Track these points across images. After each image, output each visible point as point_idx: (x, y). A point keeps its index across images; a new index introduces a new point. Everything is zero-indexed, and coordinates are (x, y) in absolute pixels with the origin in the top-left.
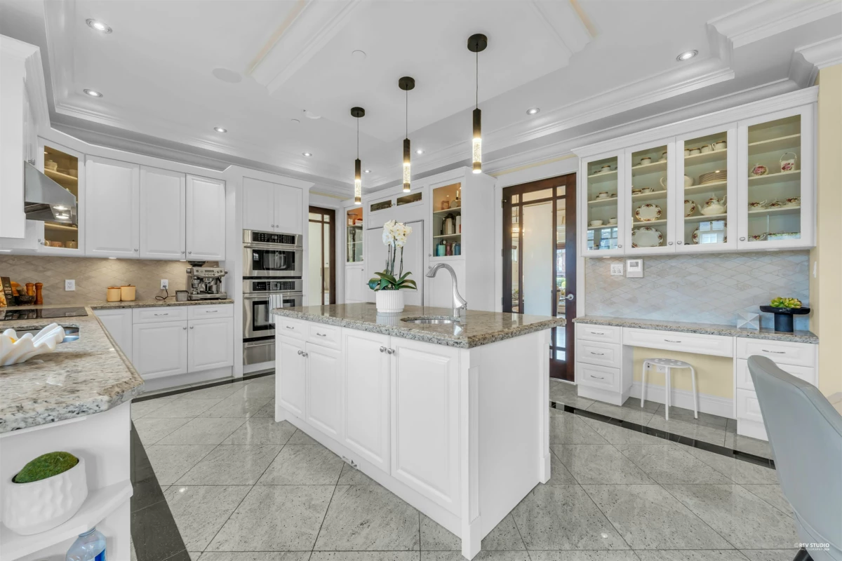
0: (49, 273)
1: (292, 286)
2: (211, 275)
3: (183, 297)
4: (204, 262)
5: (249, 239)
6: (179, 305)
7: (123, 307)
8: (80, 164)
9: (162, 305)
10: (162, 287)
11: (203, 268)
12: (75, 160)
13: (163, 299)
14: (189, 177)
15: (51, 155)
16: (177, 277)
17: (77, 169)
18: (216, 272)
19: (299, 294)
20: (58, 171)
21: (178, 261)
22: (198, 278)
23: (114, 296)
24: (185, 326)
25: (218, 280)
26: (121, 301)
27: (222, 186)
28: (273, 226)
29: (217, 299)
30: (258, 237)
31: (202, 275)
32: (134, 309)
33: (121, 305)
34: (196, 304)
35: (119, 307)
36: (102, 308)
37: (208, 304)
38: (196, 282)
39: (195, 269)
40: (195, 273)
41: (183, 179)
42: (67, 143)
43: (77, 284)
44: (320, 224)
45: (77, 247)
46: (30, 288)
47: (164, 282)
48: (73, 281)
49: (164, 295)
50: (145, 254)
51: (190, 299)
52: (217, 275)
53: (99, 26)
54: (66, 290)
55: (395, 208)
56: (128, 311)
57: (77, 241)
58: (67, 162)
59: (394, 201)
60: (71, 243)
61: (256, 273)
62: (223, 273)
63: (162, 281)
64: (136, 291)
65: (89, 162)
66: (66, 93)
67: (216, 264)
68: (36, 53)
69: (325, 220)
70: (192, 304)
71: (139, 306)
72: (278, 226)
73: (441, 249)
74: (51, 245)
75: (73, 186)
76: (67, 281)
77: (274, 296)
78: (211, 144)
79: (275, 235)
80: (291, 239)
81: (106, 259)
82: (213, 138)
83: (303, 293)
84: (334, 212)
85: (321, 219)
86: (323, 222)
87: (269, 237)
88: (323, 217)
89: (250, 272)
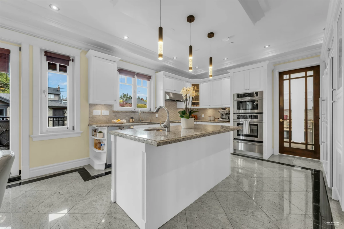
1: (256, 117)
4: (226, 108)
5: (236, 97)
8: (200, 86)
12: (199, 84)
19: (261, 121)
28: (246, 90)
29: (225, 121)
30: (239, 96)
37: (222, 123)
42: (195, 81)
45: (199, 106)
50: (212, 107)
58: (197, 86)
61: (238, 111)
69: (308, 75)
72: (248, 89)
74: (194, 106)
75: (198, 91)
79: (246, 94)
83: (264, 121)
84: (318, 67)
85: (304, 75)
86: (306, 77)
87: (244, 95)
88: (306, 74)
89: (236, 111)
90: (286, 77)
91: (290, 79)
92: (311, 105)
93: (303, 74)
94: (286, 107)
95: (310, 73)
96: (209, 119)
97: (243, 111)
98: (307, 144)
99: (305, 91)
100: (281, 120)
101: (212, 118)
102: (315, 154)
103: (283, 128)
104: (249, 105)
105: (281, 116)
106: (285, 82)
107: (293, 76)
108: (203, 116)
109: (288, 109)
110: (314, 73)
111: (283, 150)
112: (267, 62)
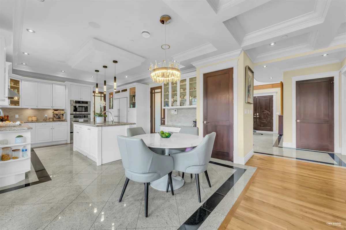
0: (10, 113)
1: (87, 117)
2: (60, 113)
3: (51, 120)
4: (58, 110)
5: (72, 103)
6: (50, 122)
7: (33, 122)
8: (20, 83)
9: (44, 122)
10: (45, 117)
11: (58, 112)
12: (19, 81)
13: (45, 120)
14: (54, 85)
15: (12, 80)
16: (50, 114)
17: (19, 84)
18: (62, 112)
19: (89, 119)
20: (14, 85)
21: (50, 109)
22: (56, 114)
23: (30, 119)
24: (52, 128)
25: (63, 115)
26: (32, 121)
27: (64, 87)
28: (80, 99)
29: (62, 120)
31: (57, 113)
32: (36, 123)
33: (32, 122)
34: (55, 122)
35: (31, 122)
36: (27, 122)
37: (59, 122)
38: (55, 115)
39: (55, 112)
40: (55, 113)
41: (52, 85)
43: (19, 116)
44: (100, 97)
45: (19, 106)
46: (5, 117)
47: (46, 115)
48: (18, 115)
49: (46, 119)
50: (39, 107)
51: (53, 120)
52: (62, 113)
53: (26, 54)
54: (16, 117)
55: (121, 93)
56: (34, 123)
57: (19, 104)
58: (16, 82)
59: (121, 91)
60: (17, 105)
61: (74, 113)
62: (64, 113)
63: (45, 115)
64: (37, 118)
65: (23, 82)
66: (16, 64)
67: (63, 110)
68: (11, 64)
69: (102, 96)
70: (53, 122)
71: (37, 122)
72: (82, 99)
73: (132, 106)
74: (12, 105)
75: (18, 89)
76: (16, 115)
77: (80, 119)
78: (61, 75)
79: (81, 101)
80: (87, 103)
81: (28, 109)
82: (61, 73)
87: (79, 102)
101: (34, 119)
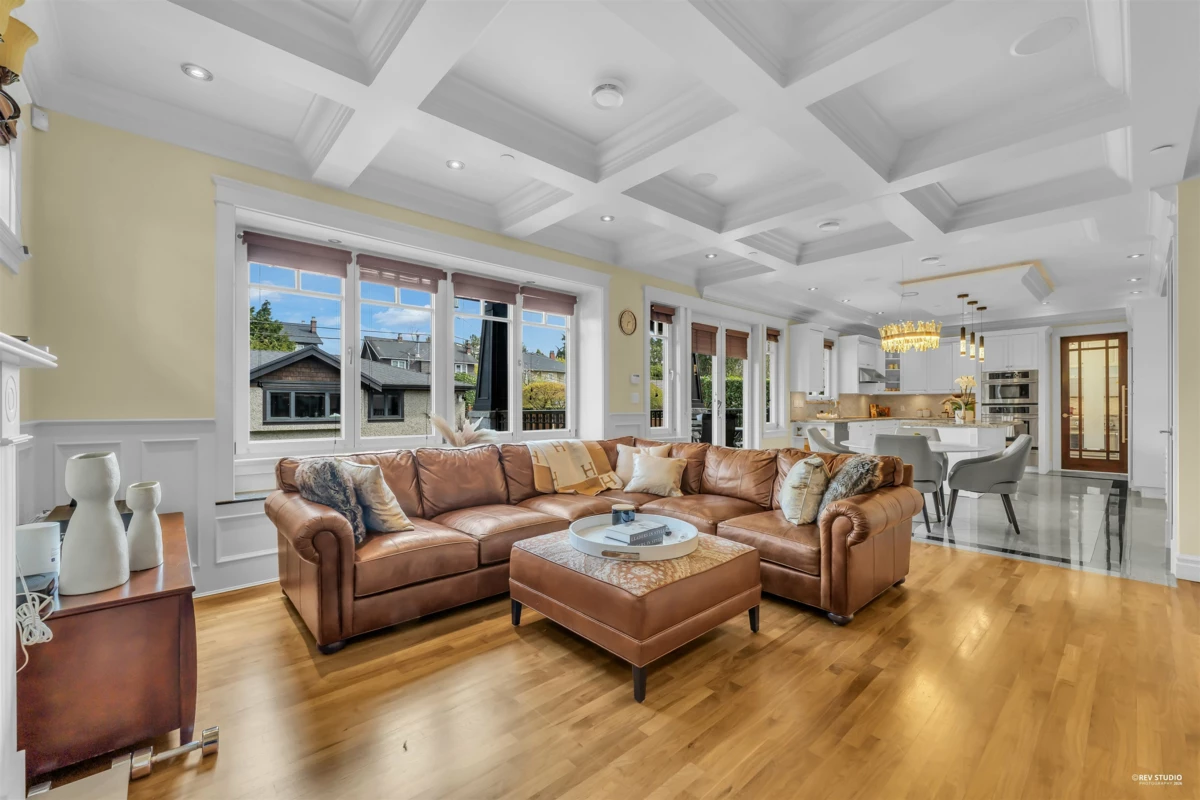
0: (894, 402)
1: (1027, 410)
5: (987, 378)
19: (1034, 417)
54: (901, 410)
61: (990, 401)
69: (1110, 345)
72: (1012, 366)
76: (901, 406)
79: (1007, 373)
83: (1039, 416)
84: (1125, 334)
85: (1104, 345)
86: (1107, 348)
87: (1003, 375)
88: (1107, 343)
89: (988, 401)
90: (1073, 346)
91: (1080, 350)
92: (1114, 390)
93: (1102, 343)
94: (1073, 391)
95: (1114, 342)
96: (919, 414)
97: (1001, 401)
98: (1108, 452)
99: (1105, 376)
100: (1065, 415)
101: (926, 413)
102: (1122, 465)
103: (1068, 429)
104: (1016, 391)
105: (1066, 408)
106: (1071, 353)
107: (1085, 344)
108: (903, 408)
109: (1077, 395)
110: (1120, 342)
111: (1067, 462)
112: (1045, 328)
